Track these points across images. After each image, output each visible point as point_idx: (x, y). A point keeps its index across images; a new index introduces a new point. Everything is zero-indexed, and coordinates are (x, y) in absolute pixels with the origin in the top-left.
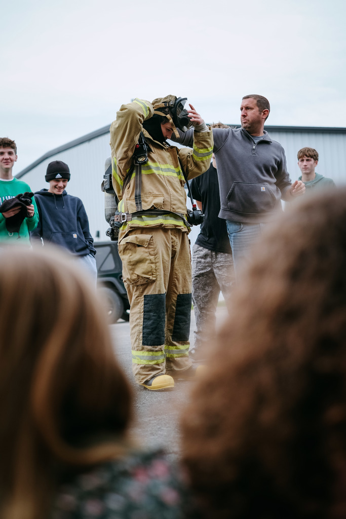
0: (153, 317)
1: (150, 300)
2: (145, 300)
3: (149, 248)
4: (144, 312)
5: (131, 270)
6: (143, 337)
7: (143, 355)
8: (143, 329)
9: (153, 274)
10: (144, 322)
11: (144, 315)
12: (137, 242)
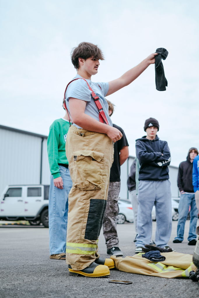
0: (96, 217)
1: (96, 204)
2: (91, 203)
3: (100, 163)
4: (89, 212)
5: (85, 177)
6: (86, 232)
7: (84, 246)
8: (87, 226)
9: (100, 184)
10: (88, 220)
11: (89, 215)
12: (94, 156)
